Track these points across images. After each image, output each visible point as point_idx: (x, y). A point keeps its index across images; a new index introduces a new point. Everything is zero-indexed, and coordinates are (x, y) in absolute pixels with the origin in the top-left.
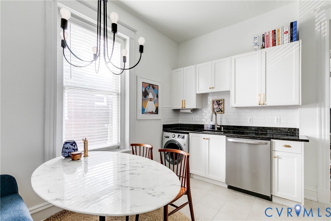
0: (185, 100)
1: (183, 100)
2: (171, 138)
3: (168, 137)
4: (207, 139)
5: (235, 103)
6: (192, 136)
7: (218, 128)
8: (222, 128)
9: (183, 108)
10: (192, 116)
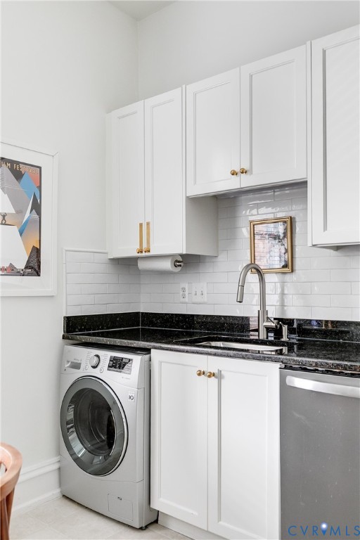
0: (148, 224)
1: (141, 225)
2: (86, 370)
3: (76, 366)
4: (212, 375)
5: (325, 228)
6: (161, 363)
7: (268, 329)
8: (285, 328)
9: (144, 254)
10: (183, 285)
